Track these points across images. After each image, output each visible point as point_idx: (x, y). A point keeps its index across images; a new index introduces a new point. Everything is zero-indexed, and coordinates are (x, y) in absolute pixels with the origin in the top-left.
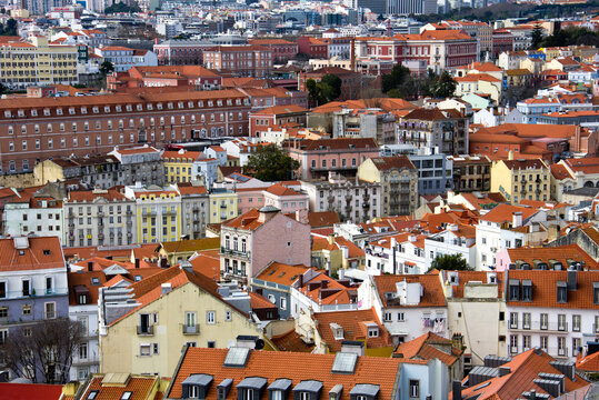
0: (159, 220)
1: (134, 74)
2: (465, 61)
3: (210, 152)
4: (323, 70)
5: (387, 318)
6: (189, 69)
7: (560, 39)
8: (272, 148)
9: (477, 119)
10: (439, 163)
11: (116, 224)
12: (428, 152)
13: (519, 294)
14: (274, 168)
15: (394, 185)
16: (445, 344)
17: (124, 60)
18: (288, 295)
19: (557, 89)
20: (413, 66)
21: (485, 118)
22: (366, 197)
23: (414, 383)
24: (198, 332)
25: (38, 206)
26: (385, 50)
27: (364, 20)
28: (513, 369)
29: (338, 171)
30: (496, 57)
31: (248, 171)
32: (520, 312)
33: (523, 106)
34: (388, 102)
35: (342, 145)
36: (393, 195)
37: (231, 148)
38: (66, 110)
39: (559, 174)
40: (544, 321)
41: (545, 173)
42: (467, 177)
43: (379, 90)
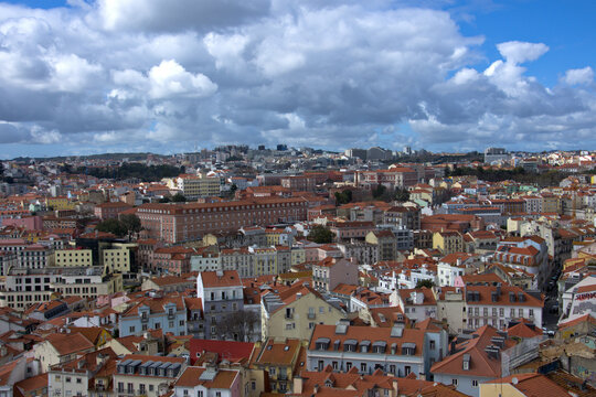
0: (266, 264)
1: (249, 190)
2: (414, 183)
3: (289, 229)
4: (342, 187)
5: (406, 310)
6: (275, 188)
7: (458, 172)
8: (321, 226)
9: (423, 211)
10: (406, 234)
11: (244, 266)
12: (401, 228)
13: (473, 298)
14: (323, 237)
15: (384, 245)
16: (439, 323)
17: (243, 184)
18: (349, 300)
19: (461, 197)
20: (387, 185)
21: (427, 211)
22: (371, 251)
23: (432, 342)
24: (315, 318)
25: (207, 256)
26: (372, 177)
27: (356, 162)
28: (480, 334)
29: (355, 238)
30: (427, 181)
31: (309, 238)
32: (474, 307)
33: (445, 205)
34: (377, 203)
35: (356, 225)
36: (385, 250)
37: (299, 227)
38: (218, 208)
39: (467, 239)
40: (485, 312)
41: (460, 238)
42: (421, 241)
43: (372, 197)
